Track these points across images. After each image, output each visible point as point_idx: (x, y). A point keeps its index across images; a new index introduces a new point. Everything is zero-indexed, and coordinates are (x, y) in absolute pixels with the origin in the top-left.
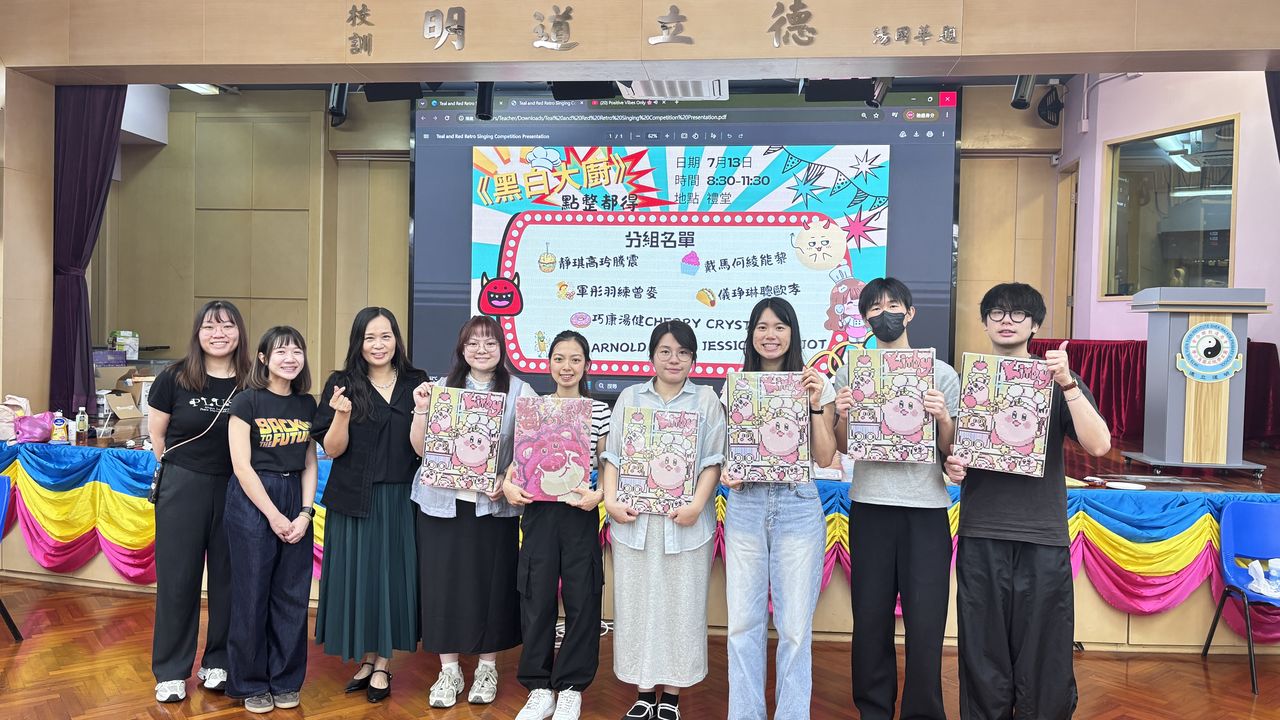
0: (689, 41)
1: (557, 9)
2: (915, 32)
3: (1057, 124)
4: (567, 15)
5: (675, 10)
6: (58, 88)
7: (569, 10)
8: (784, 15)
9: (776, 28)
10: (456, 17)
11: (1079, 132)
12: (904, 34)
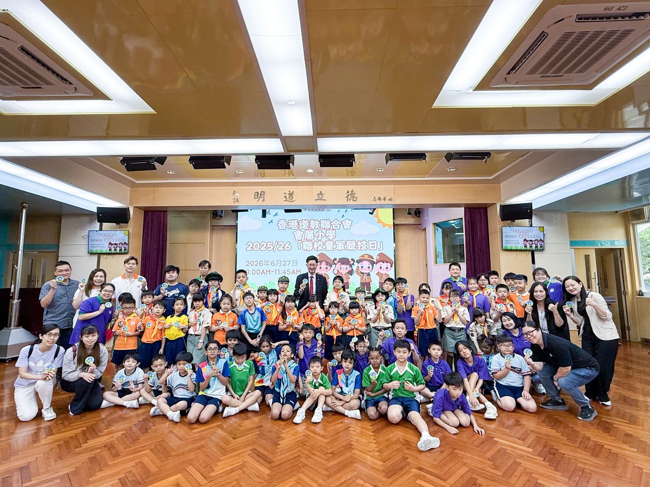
0: (325, 200)
1: (289, 191)
2: (382, 198)
3: (419, 217)
4: (292, 194)
5: (321, 192)
6: (145, 212)
7: (293, 192)
8: (349, 194)
9: (347, 197)
10: (262, 193)
11: (426, 219)
12: (379, 199)
